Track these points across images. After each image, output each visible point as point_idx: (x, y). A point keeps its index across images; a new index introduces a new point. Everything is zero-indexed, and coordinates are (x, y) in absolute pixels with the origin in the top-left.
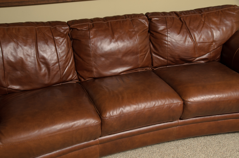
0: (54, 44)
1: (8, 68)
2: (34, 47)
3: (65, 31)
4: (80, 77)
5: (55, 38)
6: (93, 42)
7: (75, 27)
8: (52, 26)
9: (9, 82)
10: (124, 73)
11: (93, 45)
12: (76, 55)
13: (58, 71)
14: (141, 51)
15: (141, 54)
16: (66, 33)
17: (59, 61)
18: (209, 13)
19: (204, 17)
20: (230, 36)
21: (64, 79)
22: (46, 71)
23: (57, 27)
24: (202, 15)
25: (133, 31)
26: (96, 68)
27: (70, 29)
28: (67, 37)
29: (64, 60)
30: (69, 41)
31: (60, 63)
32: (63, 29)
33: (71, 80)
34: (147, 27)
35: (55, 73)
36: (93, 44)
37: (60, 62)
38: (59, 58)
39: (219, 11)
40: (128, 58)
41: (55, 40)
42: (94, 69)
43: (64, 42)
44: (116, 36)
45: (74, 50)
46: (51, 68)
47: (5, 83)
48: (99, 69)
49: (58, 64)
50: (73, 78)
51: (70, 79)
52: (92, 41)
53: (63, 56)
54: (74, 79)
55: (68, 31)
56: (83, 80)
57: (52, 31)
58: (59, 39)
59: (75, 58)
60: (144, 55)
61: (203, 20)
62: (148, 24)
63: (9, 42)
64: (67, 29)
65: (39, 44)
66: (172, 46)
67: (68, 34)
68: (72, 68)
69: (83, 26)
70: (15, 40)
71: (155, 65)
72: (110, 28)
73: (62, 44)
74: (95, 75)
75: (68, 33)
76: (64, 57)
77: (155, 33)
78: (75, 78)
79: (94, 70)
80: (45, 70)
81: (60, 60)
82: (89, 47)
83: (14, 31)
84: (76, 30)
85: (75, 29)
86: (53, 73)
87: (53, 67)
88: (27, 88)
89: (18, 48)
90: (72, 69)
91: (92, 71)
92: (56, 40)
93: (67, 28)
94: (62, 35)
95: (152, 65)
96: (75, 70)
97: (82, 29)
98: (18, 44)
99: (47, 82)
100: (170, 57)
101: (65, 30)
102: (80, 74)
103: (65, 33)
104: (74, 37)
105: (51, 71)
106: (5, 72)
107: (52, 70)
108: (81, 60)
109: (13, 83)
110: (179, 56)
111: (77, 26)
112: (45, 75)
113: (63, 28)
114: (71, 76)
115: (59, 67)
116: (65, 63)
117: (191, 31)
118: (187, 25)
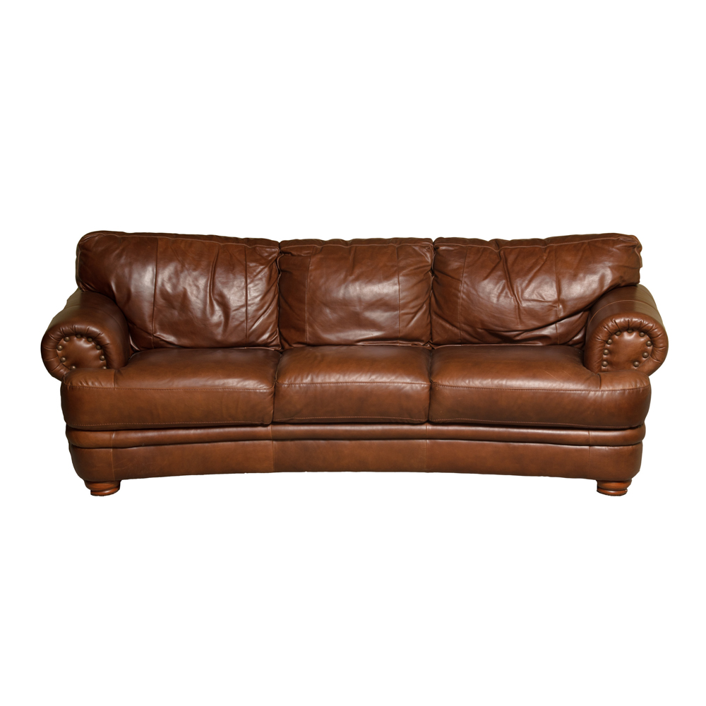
0: (244, 274)
1: (161, 301)
2: (208, 273)
3: (270, 256)
5: (248, 263)
6: (312, 278)
7: (289, 251)
8: (251, 246)
9: (157, 326)
11: (311, 284)
12: (282, 300)
13: (243, 322)
14: (405, 306)
15: (403, 312)
16: (271, 259)
17: (248, 304)
18: (561, 246)
19: (549, 253)
20: (597, 294)
21: (252, 339)
22: (222, 318)
23: (258, 248)
24: (546, 249)
25: (393, 266)
26: (311, 326)
27: (281, 252)
28: (272, 265)
29: (258, 304)
30: (273, 273)
31: (249, 308)
32: (267, 252)
33: (266, 344)
34: (428, 262)
35: (237, 323)
36: (311, 281)
37: (250, 305)
38: (249, 298)
39: (583, 243)
40: (378, 316)
41: (248, 267)
43: (262, 274)
44: (357, 271)
45: (280, 291)
46: (232, 314)
47: (151, 326)
48: (316, 328)
49: (244, 310)
50: (269, 341)
51: (264, 340)
52: (311, 276)
53: (256, 297)
54: (272, 344)
55: (275, 255)
56: (287, 346)
57: (247, 253)
58: (256, 266)
59: (279, 304)
60: (412, 313)
61: (545, 258)
62: (431, 257)
63: (170, 260)
64: (274, 252)
65: (219, 271)
66: (468, 301)
67: (275, 260)
68: (270, 321)
69: (302, 249)
70: (180, 258)
71: (437, 339)
72: (351, 258)
73: (259, 276)
74: (308, 337)
75: (276, 258)
76: (259, 298)
77: (440, 275)
78: (274, 343)
79: (308, 328)
80: (220, 316)
81: (249, 302)
82: (304, 286)
83: (182, 246)
84: (290, 255)
85: (289, 253)
86: (233, 323)
87: (234, 312)
88: (185, 342)
89: (182, 271)
90: (271, 323)
91: (303, 331)
92: (251, 267)
93: (275, 250)
94: (263, 261)
95: (432, 339)
96: (276, 326)
97: (300, 254)
98: (183, 266)
99: (219, 338)
100: (465, 324)
101: (271, 254)
102: (285, 335)
104: (285, 268)
105: (230, 318)
106: (155, 309)
107: (233, 318)
108: (288, 309)
109: (163, 329)
110: (482, 322)
111: (293, 249)
112: (218, 325)
113: (268, 249)
114: (266, 336)
115: (245, 315)
116: (257, 310)
117: (513, 276)
118: (509, 265)
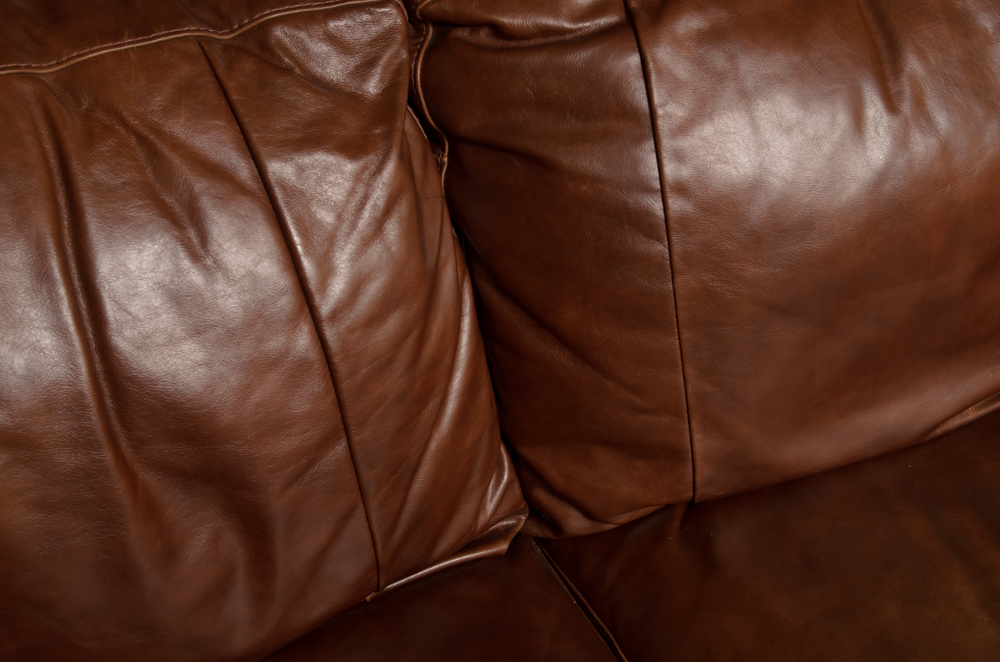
3: (364, 69)
4: (541, 495)
5: (276, 168)
7: (471, 10)
8: (224, 22)
10: (972, 415)
16: (388, 94)
17: (351, 422)
22: (230, 542)
23: (279, 32)
26: (716, 427)
27: (419, 25)
28: (397, 139)
30: (418, 172)
31: (361, 436)
32: (340, 44)
33: (469, 542)
37: (362, 421)
38: (346, 386)
41: (279, 194)
42: (697, 437)
45: (473, 258)
53: (387, 363)
54: (493, 523)
55: (403, 56)
56: (576, 523)
57: (230, 85)
67: (403, 96)
75: (404, 79)
76: (401, 366)
78: (502, 513)
79: (701, 443)
81: (357, 409)
82: (651, 233)
84: (483, 36)
85: (475, 25)
87: (292, 492)
92: (296, 193)
93: (387, 22)
94: (351, 124)
97: (550, 22)
101: (369, 54)
102: (553, 474)
103: (372, 87)
104: (469, 123)
105: (278, 535)
107: (294, 526)
108: (560, 356)
113: (338, 26)
114: (463, 516)
